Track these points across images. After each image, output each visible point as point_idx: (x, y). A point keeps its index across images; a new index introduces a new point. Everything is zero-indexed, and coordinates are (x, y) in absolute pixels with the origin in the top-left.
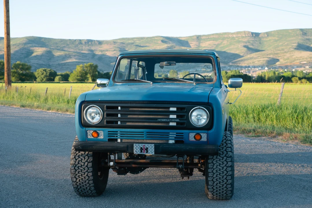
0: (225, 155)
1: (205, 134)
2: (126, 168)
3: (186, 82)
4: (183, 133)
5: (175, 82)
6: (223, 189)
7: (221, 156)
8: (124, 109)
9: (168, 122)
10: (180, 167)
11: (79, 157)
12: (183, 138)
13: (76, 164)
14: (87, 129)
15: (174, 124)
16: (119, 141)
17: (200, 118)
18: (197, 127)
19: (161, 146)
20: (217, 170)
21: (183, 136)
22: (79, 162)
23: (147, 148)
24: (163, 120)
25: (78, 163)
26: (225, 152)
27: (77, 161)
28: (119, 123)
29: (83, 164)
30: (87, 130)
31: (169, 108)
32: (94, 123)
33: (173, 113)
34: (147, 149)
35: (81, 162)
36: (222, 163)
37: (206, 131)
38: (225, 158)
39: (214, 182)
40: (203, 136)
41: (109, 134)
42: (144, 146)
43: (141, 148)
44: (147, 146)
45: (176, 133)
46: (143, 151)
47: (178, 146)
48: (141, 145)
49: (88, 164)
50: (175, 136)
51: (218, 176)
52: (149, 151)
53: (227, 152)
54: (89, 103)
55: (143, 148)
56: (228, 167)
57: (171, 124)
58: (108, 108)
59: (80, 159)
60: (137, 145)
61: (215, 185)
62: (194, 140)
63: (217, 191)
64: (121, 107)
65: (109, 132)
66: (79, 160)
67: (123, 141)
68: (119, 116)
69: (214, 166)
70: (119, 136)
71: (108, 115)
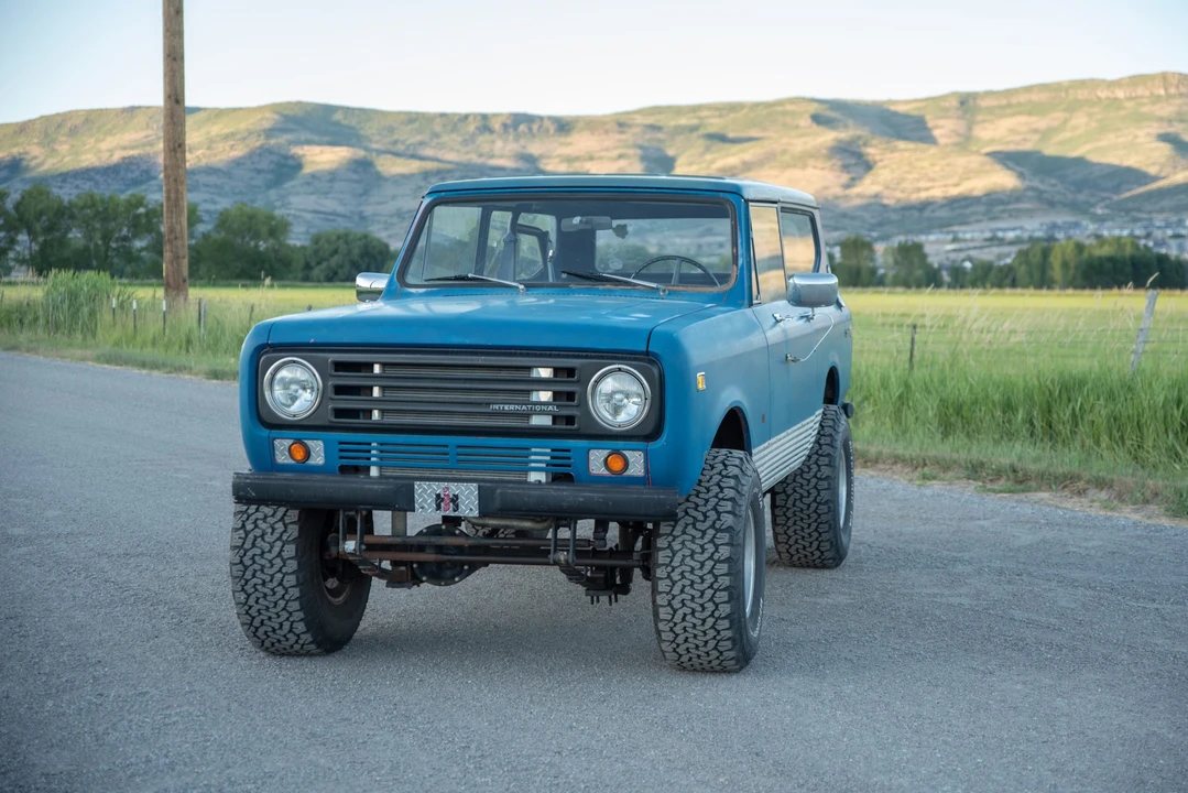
0: (711, 523)
1: (637, 454)
2: (415, 566)
3: (635, 285)
4: (569, 451)
5: (601, 287)
6: (705, 633)
7: (698, 525)
8: (391, 372)
9: (528, 416)
10: (559, 560)
11: (256, 526)
12: (569, 466)
13: (247, 546)
14: (275, 433)
15: (546, 421)
16: (374, 472)
17: (621, 401)
18: (611, 431)
19: (499, 491)
20: (683, 572)
21: (569, 458)
22: (255, 540)
23: (456, 496)
24: (506, 407)
25: (254, 545)
26: (712, 515)
27: (251, 536)
28: (376, 415)
29: (266, 547)
30: (275, 436)
31: (529, 368)
32: (294, 416)
33: (543, 383)
34: (455, 499)
35: (263, 540)
36: (699, 550)
37: (641, 444)
38: (711, 532)
39: (675, 611)
40: (631, 460)
41: (341, 451)
42: (447, 488)
43: (438, 496)
44: (454, 488)
45: (553, 450)
46: (442, 504)
48: (438, 487)
49: (283, 547)
50: (548, 458)
51: (687, 589)
52: (462, 507)
53: (719, 513)
54: (281, 351)
55: (442, 496)
56: (716, 562)
57: (536, 421)
58: (340, 366)
59: (258, 532)
60: (425, 485)
61: (678, 618)
62: (603, 471)
63: (686, 640)
64: (384, 365)
65: (341, 443)
67: (388, 473)
68: (376, 392)
69: (676, 559)
70: (374, 456)
71: (339, 390)
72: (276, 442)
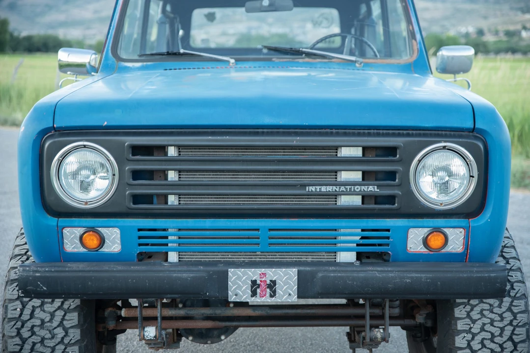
1: (458, 231)
4: (388, 230)
8: (187, 154)
9: (335, 195)
10: (376, 338)
12: (388, 245)
14: (62, 221)
15: (356, 201)
17: (445, 178)
18: (434, 209)
19: (320, 275)
20: (483, 339)
21: (388, 238)
23: (274, 283)
24: (324, 189)
25: (32, 315)
28: (172, 200)
30: (64, 224)
31: (336, 148)
32: (86, 203)
33: (350, 162)
34: (272, 285)
37: (463, 222)
40: (450, 238)
41: (140, 238)
42: (264, 274)
43: (254, 283)
44: (271, 274)
45: (363, 230)
46: (258, 291)
47: (376, 273)
48: (254, 274)
50: (358, 238)
52: (279, 292)
54: (68, 135)
55: (258, 282)
57: (345, 201)
58: (137, 150)
60: (240, 272)
62: (421, 249)
64: (179, 147)
65: (140, 230)
66: (33, 307)
68: (172, 176)
70: (173, 242)
71: (137, 175)
72: (65, 231)
